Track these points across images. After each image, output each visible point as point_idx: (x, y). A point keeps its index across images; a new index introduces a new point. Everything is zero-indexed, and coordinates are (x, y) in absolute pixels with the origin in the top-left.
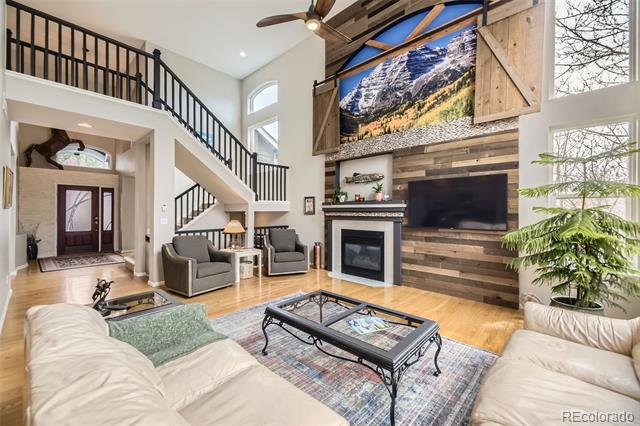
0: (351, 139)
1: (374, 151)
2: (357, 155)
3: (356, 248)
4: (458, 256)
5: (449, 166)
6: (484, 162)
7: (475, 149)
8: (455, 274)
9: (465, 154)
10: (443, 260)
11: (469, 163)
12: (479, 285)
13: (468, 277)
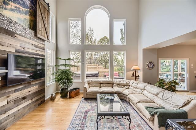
4: (30, 93)
5: (26, 50)
6: (38, 52)
7: (35, 46)
8: (30, 102)
9: (33, 47)
10: (24, 98)
11: (34, 52)
12: (37, 100)
13: (34, 100)
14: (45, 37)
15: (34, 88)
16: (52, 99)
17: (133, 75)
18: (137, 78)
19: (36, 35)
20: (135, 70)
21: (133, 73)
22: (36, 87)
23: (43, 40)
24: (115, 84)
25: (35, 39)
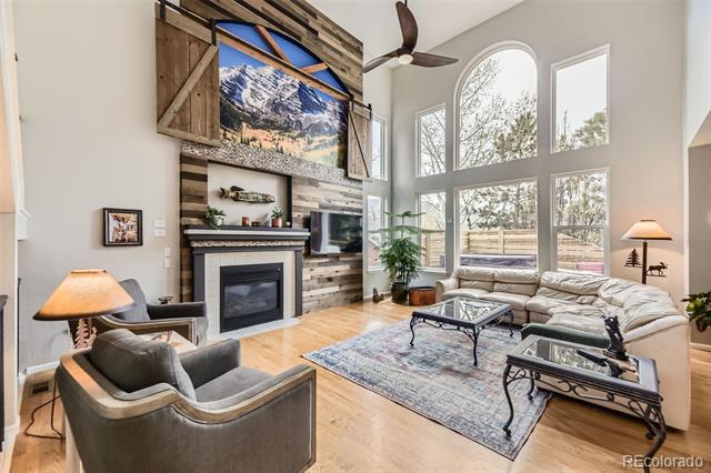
0: (229, 135)
1: (271, 168)
2: (248, 165)
3: (243, 290)
4: (338, 274)
5: (333, 203)
6: (350, 205)
7: (346, 195)
8: (337, 289)
9: (342, 197)
10: (330, 279)
11: (343, 204)
12: (348, 292)
13: (343, 288)
14: (360, 174)
15: (343, 269)
16: (377, 299)
17: (633, 260)
18: (655, 272)
19: (346, 175)
20: (646, 241)
21: (634, 254)
22: (347, 267)
23: (360, 181)
24: (543, 288)
25: (347, 182)
